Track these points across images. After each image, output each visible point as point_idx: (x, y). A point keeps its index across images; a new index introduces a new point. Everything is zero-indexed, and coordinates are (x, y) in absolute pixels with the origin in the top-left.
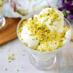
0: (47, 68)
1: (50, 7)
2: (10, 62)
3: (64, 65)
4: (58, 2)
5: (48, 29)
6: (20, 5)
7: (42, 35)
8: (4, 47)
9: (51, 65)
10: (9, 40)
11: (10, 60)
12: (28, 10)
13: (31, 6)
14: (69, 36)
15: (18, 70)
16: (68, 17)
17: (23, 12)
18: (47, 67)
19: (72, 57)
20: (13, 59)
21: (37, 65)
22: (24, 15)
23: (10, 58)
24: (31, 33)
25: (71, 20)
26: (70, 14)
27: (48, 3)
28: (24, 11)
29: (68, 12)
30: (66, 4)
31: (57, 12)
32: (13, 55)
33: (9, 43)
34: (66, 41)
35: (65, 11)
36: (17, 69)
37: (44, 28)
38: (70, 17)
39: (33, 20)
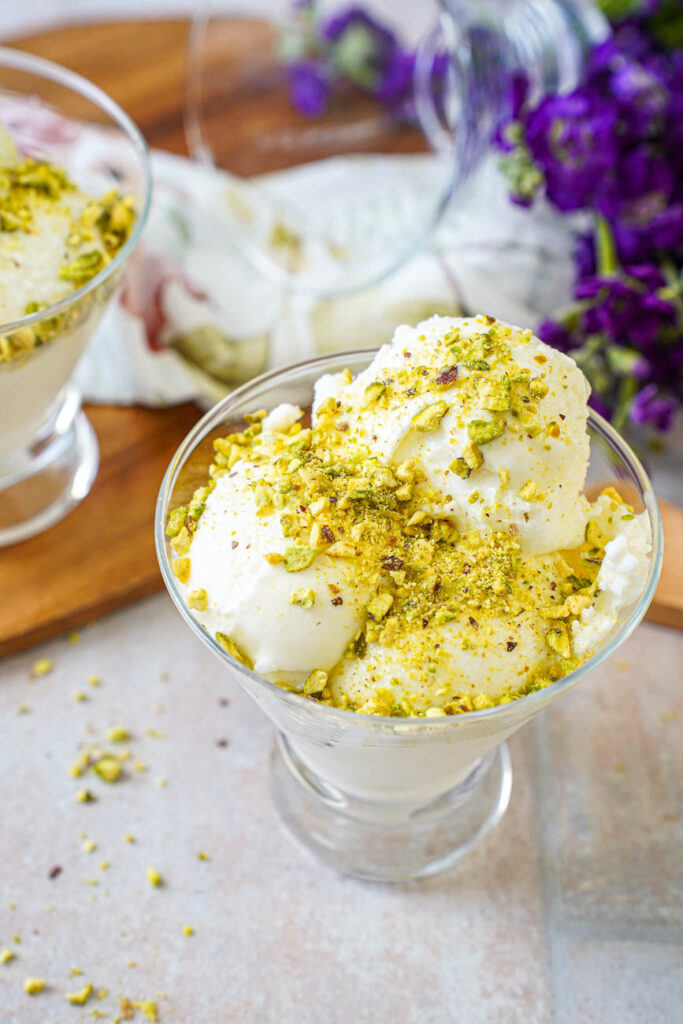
0: (432, 869)
1: (465, 313)
2: (89, 799)
3: (588, 844)
4: (540, 275)
5: (444, 510)
6: (200, 297)
7: (390, 564)
8: (41, 666)
9: (464, 840)
10: (88, 599)
11: (92, 784)
12: (267, 338)
13: (302, 304)
14: (631, 577)
15: (160, 883)
16: (630, 408)
17: (223, 355)
18: (432, 853)
19: (654, 773)
20: (120, 777)
21: (339, 833)
22: (229, 380)
23: (91, 763)
24: (282, 546)
25: (650, 432)
26: (642, 382)
27: (452, 281)
28: (232, 343)
29: (626, 361)
30: (615, 289)
31: (527, 353)
32: (125, 738)
33: (94, 631)
34: (606, 623)
35: (602, 353)
36: (151, 874)
37: (402, 505)
38: (644, 406)
39: (305, 422)
